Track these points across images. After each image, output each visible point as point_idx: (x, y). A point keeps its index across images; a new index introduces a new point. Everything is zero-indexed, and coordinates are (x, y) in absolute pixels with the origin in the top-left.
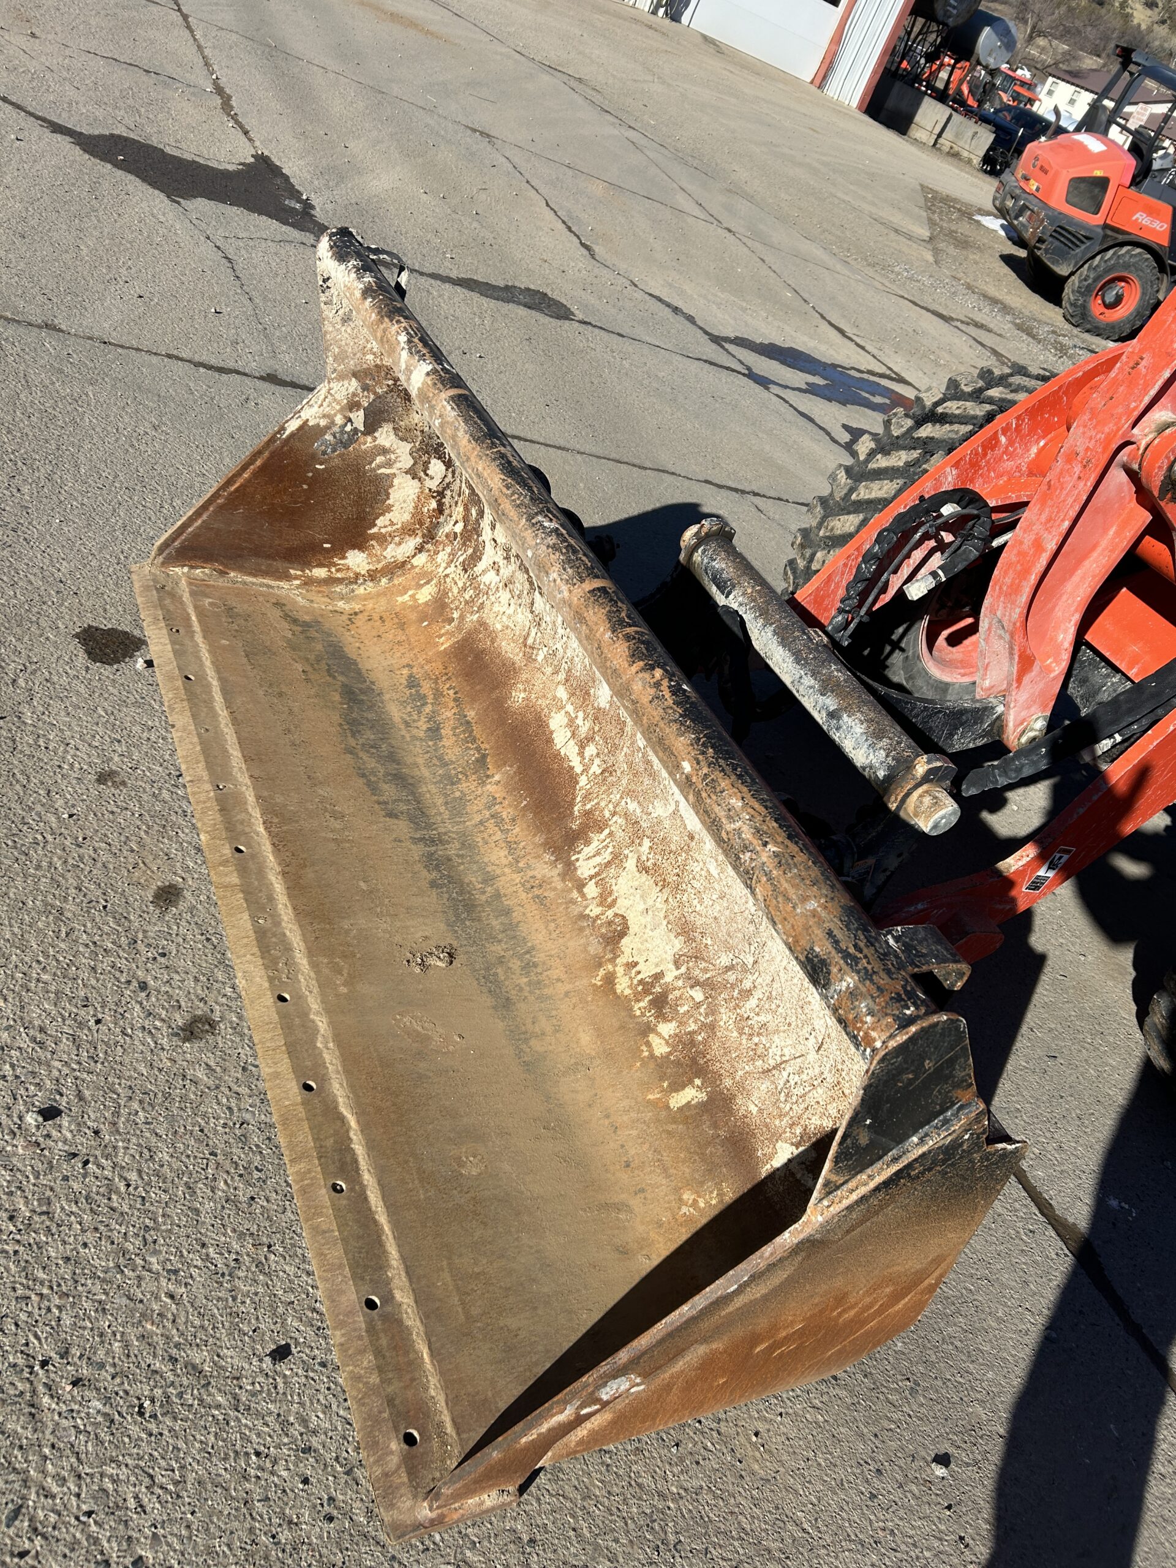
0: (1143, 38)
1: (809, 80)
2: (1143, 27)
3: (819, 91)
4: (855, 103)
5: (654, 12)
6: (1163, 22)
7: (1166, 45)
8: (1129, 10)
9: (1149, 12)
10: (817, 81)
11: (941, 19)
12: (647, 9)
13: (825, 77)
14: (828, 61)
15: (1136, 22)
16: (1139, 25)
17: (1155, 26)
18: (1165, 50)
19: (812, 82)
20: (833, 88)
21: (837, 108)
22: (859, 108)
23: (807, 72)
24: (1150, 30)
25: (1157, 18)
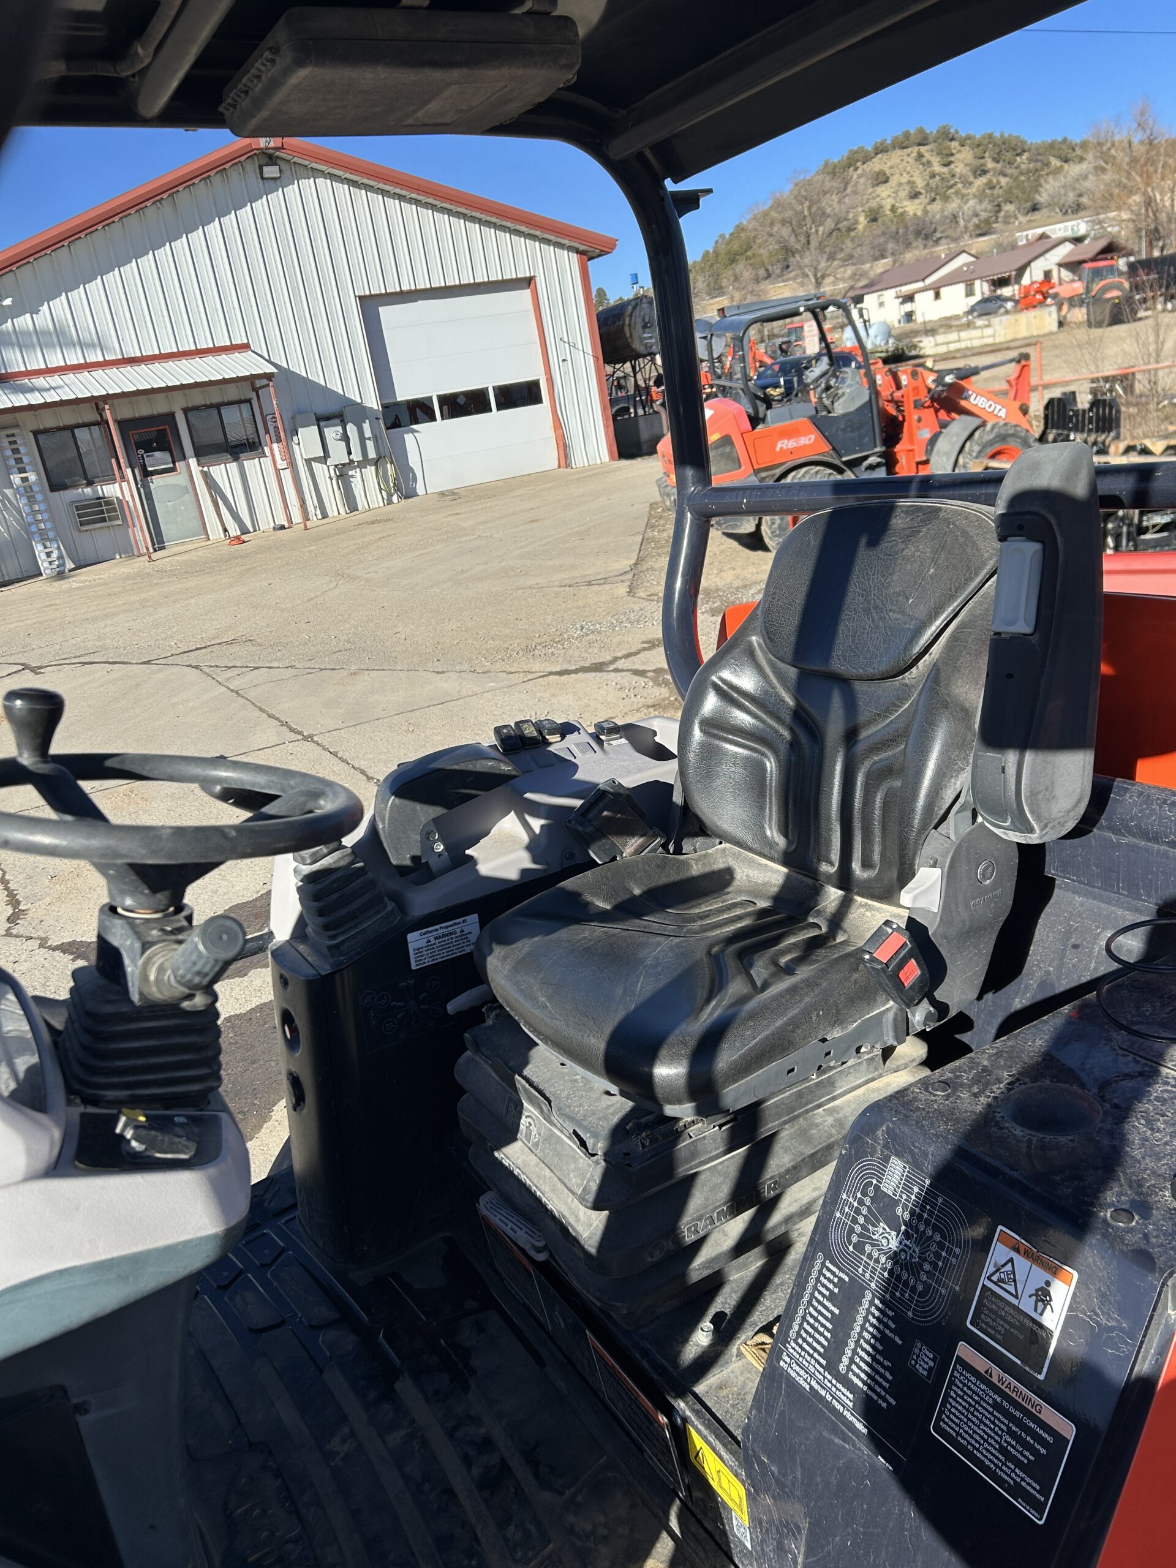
0: (924, 221)
1: (556, 466)
2: (919, 213)
3: (569, 469)
4: (606, 457)
5: (390, 502)
6: (934, 200)
7: (946, 213)
8: (900, 210)
9: (917, 201)
10: (563, 463)
11: (645, 352)
12: (381, 504)
13: (566, 457)
14: (561, 444)
15: (911, 213)
16: (915, 214)
17: (929, 208)
18: (947, 217)
19: (559, 466)
20: (579, 459)
21: (594, 473)
22: (612, 458)
23: (550, 459)
24: (925, 212)
25: (926, 201)
